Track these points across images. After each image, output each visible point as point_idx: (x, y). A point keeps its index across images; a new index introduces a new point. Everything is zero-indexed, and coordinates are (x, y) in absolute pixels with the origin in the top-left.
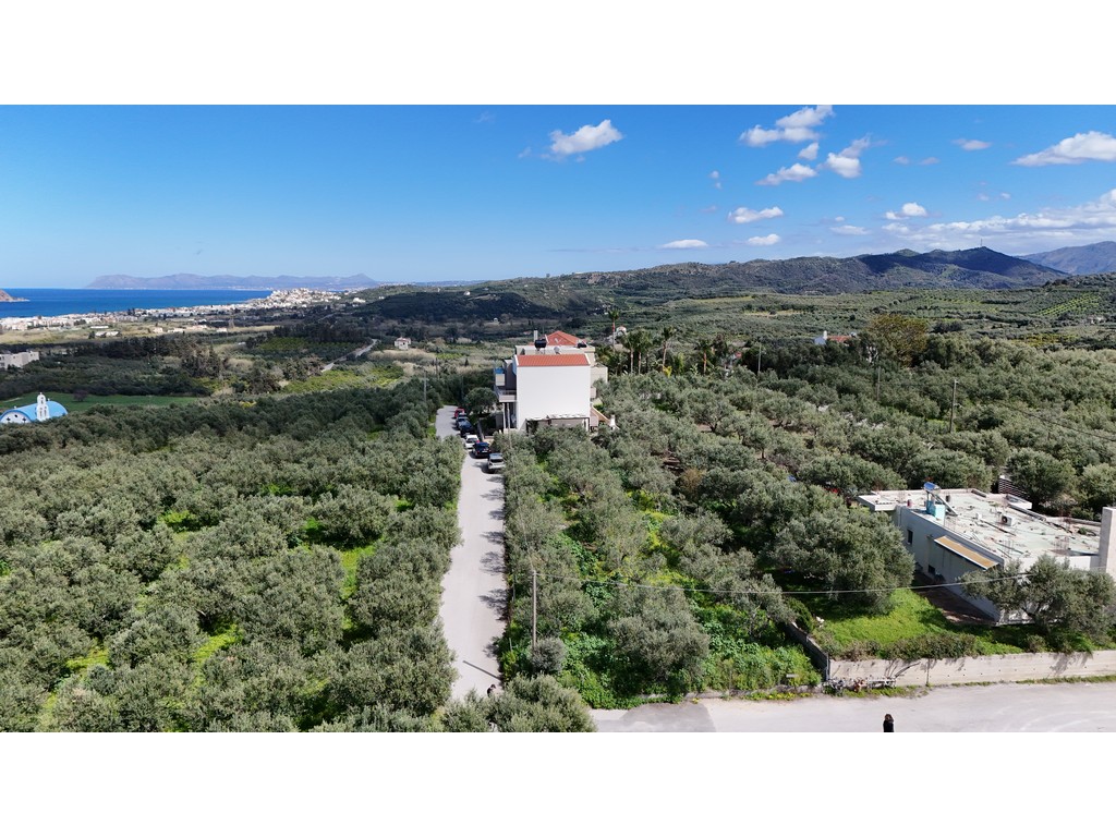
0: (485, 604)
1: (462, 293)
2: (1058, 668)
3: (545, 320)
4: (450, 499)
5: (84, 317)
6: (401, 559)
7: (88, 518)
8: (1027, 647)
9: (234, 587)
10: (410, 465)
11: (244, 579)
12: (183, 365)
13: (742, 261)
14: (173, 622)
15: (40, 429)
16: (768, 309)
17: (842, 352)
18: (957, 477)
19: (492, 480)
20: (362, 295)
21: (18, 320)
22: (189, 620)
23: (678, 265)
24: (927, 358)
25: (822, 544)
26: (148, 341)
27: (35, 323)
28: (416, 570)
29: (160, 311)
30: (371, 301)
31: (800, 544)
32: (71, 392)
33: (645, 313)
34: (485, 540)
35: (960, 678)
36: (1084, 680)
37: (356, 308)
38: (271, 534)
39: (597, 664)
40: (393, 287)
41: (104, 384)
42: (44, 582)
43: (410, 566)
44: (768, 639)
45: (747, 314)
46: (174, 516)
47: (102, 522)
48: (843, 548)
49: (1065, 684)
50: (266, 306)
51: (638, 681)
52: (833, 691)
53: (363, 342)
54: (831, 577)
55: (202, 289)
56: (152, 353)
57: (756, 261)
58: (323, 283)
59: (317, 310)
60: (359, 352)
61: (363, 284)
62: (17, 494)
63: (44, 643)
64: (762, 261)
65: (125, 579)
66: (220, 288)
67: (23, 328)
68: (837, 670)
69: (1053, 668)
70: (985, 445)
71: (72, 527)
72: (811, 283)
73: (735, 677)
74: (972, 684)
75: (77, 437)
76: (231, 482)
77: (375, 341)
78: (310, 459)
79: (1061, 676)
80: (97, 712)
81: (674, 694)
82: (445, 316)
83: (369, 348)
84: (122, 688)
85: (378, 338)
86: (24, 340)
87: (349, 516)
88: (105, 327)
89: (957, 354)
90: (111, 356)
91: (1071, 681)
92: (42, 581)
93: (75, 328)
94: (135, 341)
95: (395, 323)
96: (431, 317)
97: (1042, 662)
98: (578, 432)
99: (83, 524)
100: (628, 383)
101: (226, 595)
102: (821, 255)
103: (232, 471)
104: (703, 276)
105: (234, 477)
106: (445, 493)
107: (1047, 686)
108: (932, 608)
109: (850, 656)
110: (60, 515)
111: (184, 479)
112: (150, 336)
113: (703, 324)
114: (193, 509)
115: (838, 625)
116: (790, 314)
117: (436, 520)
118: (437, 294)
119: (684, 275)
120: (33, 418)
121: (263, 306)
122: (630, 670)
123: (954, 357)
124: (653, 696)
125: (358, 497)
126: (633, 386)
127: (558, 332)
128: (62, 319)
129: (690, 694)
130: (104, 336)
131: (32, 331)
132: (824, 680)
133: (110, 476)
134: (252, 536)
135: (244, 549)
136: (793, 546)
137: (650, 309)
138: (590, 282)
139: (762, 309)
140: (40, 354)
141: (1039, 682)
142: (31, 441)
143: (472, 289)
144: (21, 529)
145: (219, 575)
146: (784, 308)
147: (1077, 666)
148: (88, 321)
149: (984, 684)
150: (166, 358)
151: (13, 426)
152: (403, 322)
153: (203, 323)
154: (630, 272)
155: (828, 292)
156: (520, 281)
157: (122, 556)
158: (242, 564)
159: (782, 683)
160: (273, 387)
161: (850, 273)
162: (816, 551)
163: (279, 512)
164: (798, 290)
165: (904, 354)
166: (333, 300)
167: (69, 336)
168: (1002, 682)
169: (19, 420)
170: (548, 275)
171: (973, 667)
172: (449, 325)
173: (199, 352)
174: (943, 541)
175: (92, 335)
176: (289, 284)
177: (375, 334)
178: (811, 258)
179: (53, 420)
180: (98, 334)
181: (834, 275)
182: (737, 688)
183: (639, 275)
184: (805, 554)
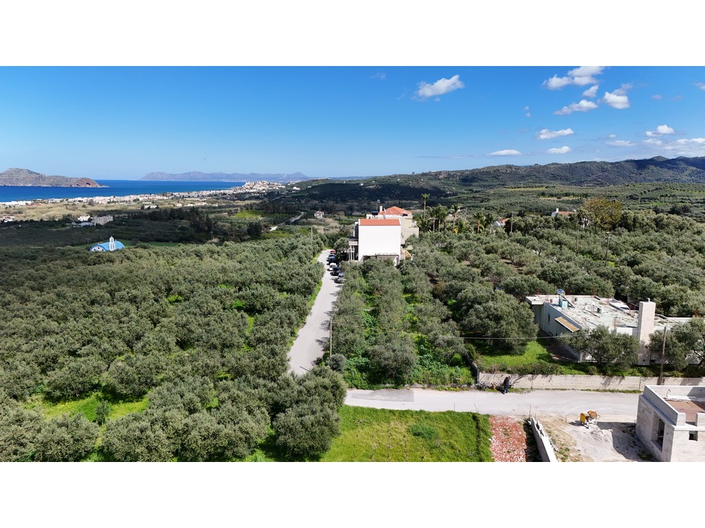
0: (318, 343)
1: (358, 184)
2: (605, 384)
3: (409, 201)
4: (310, 294)
5: (138, 197)
6: (275, 317)
7: (129, 295)
8: (588, 372)
9: (193, 327)
10: (293, 276)
11: (199, 325)
12: (191, 225)
13: (543, 164)
14: (163, 340)
15: (110, 254)
16: (556, 195)
17: (565, 221)
18: (590, 289)
19: (338, 287)
20: (298, 185)
21: (102, 198)
22: (172, 340)
23: (499, 166)
24: (621, 226)
25: (488, 317)
26: (172, 210)
27: (112, 200)
28: (281, 323)
29: (181, 194)
30: (303, 189)
31: (478, 317)
32: (130, 239)
33: (474, 197)
34: (326, 315)
35: (549, 385)
36: (620, 392)
37: (294, 193)
38: (215, 304)
39: (361, 369)
40: (317, 180)
41: (147, 235)
42: (108, 321)
43: (279, 321)
44: (453, 363)
45: (542, 198)
46: (172, 298)
47: (135, 297)
48: (498, 319)
49: (609, 393)
50: (242, 191)
51: (381, 377)
52: (480, 388)
53: (295, 213)
54: (489, 333)
55: (205, 180)
56: (174, 218)
57: (553, 164)
58: (275, 178)
59: (270, 194)
60: (293, 220)
61: (299, 179)
62: (97, 283)
63: (106, 346)
64: (557, 164)
65: (144, 321)
66: (216, 180)
67: (105, 203)
68: (483, 377)
69: (603, 384)
70: (619, 274)
71: (122, 299)
72: (589, 179)
73: (430, 378)
74: (556, 389)
75: (128, 259)
76: (200, 281)
77: (303, 213)
78: (242, 272)
79: (607, 388)
80: (127, 373)
81: (399, 385)
82: (347, 199)
83: (299, 217)
84: (139, 363)
85: (305, 211)
86: (105, 209)
87: (255, 298)
88: (149, 201)
89: (640, 223)
90: (152, 219)
91: (613, 391)
92: (107, 321)
93: (133, 203)
94: (165, 210)
95: (317, 202)
96: (339, 199)
97: (597, 380)
98: (388, 262)
99: (127, 298)
100: (429, 237)
101: (190, 331)
102: (598, 160)
103: (202, 276)
104: (516, 173)
105: (202, 280)
106: (308, 290)
107: (598, 393)
108: (547, 353)
109: (491, 371)
110: (116, 293)
111: (178, 280)
112: (175, 208)
113: (511, 204)
114: (180, 294)
115: (493, 359)
116: (571, 199)
117: (297, 301)
118: (343, 184)
119: (503, 173)
120: (107, 249)
121: (240, 191)
122: (378, 372)
123: (637, 225)
124: (388, 385)
125: (261, 289)
126: (432, 239)
127: (395, 207)
128: (127, 198)
129: (407, 385)
130: (149, 208)
131: (110, 205)
132: (476, 382)
133: (142, 277)
134: (205, 305)
135: (201, 311)
136: (474, 317)
137: (477, 195)
138: (440, 177)
139: (552, 195)
140: (114, 217)
141: (593, 390)
142: (105, 260)
143: (365, 182)
144: (98, 299)
145: (187, 321)
146: (567, 195)
147: (615, 383)
148: (141, 199)
149: (563, 390)
150: (183, 221)
151: (97, 252)
152: (322, 202)
153: (204, 201)
154: (467, 171)
155: (601, 185)
156: (395, 176)
157: (144, 313)
158: (198, 318)
159: (454, 382)
160: (241, 239)
161: (618, 172)
162: (484, 320)
163: (220, 295)
164: (580, 183)
165: (606, 223)
166: (281, 188)
167: (130, 208)
168: (573, 389)
169: (101, 249)
170: (413, 173)
171: (557, 380)
172: (349, 203)
173: (200, 218)
174: (559, 319)
175: (143, 208)
176: (255, 178)
177: (303, 209)
178: (590, 162)
179: (117, 250)
180: (146, 207)
181: (606, 173)
182: (430, 384)
183: (473, 172)
184: (478, 321)
